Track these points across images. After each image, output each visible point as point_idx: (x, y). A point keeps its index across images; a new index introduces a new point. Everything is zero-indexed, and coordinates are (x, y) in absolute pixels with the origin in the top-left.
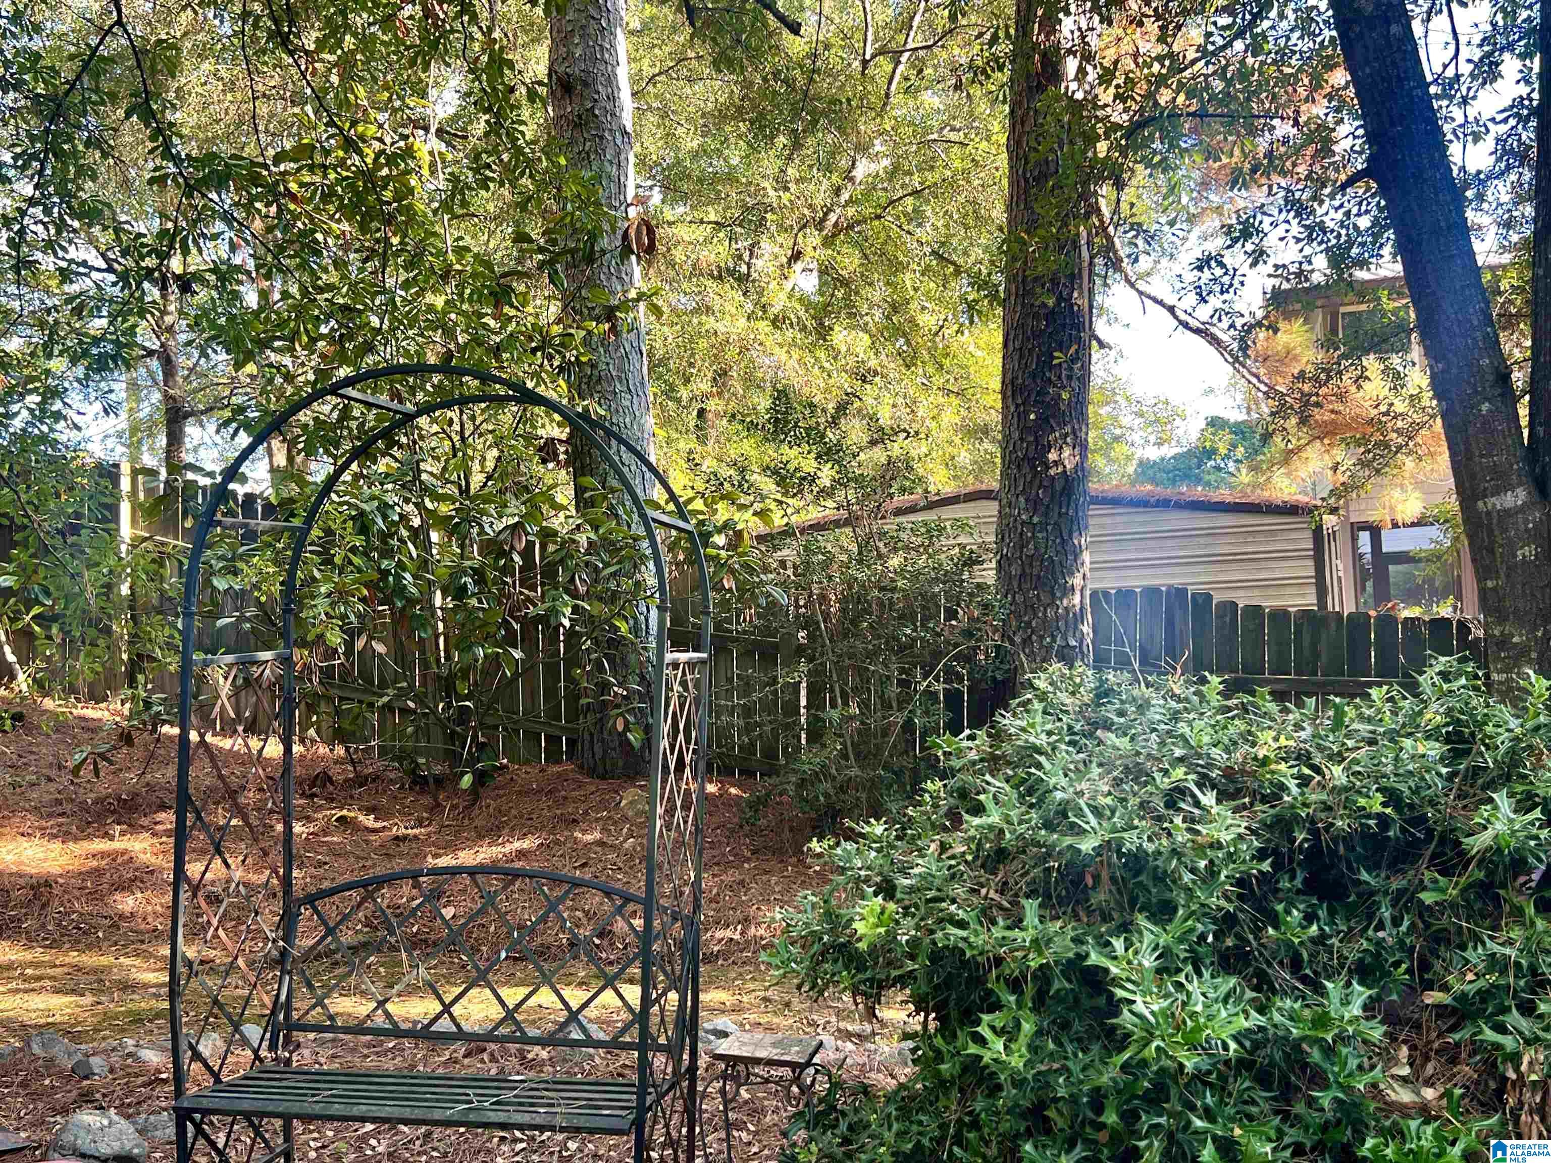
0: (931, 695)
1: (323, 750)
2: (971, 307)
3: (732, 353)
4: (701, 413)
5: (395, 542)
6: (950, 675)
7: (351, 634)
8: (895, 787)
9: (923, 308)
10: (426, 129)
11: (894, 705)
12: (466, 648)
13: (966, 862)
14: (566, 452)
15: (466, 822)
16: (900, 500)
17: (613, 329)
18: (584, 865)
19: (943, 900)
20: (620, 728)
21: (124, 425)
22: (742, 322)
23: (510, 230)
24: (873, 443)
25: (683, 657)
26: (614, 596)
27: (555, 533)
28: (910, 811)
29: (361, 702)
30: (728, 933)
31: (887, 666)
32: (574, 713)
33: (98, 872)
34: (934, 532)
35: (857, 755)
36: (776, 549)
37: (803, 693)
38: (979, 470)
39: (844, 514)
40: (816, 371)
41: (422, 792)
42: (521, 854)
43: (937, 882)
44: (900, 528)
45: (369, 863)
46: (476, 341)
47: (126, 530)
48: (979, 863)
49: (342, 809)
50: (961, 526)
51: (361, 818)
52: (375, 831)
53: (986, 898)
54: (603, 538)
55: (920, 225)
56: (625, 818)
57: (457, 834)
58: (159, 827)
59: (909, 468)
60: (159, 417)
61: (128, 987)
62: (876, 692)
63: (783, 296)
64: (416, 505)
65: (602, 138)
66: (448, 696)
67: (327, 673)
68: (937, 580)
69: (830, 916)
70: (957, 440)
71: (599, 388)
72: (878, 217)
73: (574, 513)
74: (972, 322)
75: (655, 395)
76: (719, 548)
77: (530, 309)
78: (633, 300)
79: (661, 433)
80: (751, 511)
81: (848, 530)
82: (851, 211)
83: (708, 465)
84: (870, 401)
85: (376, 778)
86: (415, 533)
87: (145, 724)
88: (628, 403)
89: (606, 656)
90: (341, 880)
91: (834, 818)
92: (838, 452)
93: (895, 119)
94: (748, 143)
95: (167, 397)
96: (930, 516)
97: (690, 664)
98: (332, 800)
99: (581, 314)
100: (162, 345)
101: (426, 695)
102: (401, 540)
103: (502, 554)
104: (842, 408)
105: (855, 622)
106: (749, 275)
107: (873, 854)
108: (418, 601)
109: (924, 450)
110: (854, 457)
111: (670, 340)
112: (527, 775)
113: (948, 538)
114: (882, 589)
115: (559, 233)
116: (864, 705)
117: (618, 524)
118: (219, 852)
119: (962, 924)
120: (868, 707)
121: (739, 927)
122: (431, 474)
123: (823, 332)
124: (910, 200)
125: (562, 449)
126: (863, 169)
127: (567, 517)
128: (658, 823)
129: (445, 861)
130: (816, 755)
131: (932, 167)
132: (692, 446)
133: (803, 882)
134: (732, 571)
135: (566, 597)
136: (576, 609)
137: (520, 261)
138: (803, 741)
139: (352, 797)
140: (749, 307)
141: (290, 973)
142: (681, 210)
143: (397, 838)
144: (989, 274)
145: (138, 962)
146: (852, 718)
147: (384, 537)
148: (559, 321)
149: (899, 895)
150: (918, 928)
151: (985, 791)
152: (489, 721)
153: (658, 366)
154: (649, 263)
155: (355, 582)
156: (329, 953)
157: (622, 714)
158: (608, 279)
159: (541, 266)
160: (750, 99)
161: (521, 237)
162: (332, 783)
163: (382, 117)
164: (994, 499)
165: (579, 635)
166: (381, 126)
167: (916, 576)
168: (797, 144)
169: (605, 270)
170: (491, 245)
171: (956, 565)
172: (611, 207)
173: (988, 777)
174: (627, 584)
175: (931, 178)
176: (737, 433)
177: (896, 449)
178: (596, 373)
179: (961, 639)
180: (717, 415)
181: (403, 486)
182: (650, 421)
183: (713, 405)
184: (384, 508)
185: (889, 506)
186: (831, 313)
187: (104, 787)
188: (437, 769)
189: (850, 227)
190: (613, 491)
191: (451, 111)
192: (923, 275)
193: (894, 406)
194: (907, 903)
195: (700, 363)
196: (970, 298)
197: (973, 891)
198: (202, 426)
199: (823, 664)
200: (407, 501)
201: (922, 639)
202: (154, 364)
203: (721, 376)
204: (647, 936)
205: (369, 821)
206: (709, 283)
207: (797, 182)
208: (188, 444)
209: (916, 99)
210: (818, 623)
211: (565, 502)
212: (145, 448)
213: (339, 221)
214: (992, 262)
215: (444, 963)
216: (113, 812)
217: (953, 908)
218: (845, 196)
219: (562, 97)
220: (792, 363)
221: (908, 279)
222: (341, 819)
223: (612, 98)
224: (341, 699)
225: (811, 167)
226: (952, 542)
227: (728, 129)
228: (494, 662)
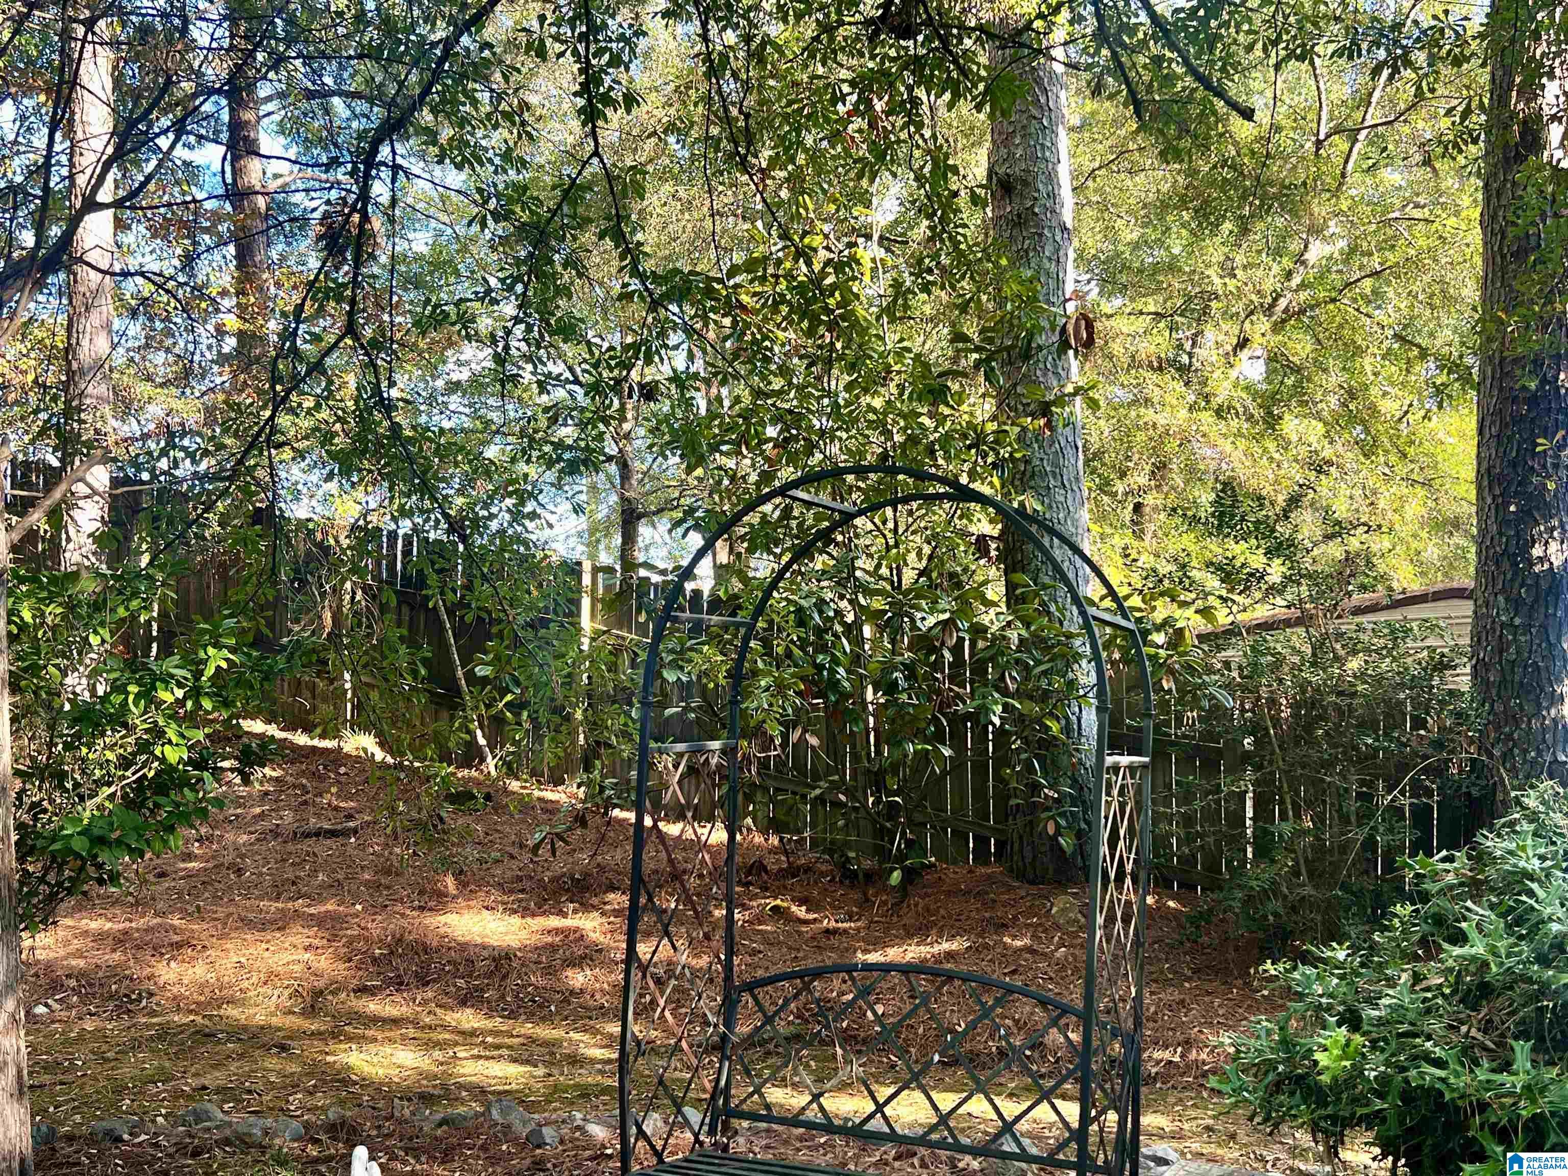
0: (1396, 811)
1: (758, 839)
2: (1439, 391)
3: (1172, 445)
4: (1138, 508)
5: (829, 637)
6: (1417, 789)
7: (788, 725)
8: (1354, 909)
9: (1385, 394)
10: (869, 237)
11: (1353, 819)
12: (895, 742)
13: (1443, 995)
14: (997, 549)
15: (895, 919)
16: (1358, 598)
17: (1049, 424)
18: (1014, 972)
19: (1416, 1035)
20: (1051, 830)
21: (585, 526)
22: (1183, 414)
23: (946, 331)
24: (1328, 537)
25: (1125, 760)
26: (1046, 695)
27: (985, 629)
28: (1376, 937)
29: (794, 793)
30: (1166, 1055)
31: (1345, 778)
32: (1004, 814)
33: (552, 948)
34: (1399, 634)
35: (1311, 874)
36: (1219, 649)
37: (1249, 804)
38: (1449, 564)
39: (1295, 613)
40: (1264, 461)
41: (852, 886)
42: (950, 955)
43: (1411, 1016)
44: (1360, 628)
45: (801, 955)
46: (913, 440)
47: (586, 622)
48: (1457, 998)
49: (776, 898)
50: (1430, 627)
51: (794, 908)
52: (806, 922)
53: (1466, 1036)
54: (1034, 635)
55: (1379, 307)
56: (1058, 927)
57: (886, 931)
58: (608, 907)
59: (1369, 564)
60: (616, 518)
61: (575, 1060)
62: (1332, 804)
63: (1227, 384)
64: (850, 602)
65: (1041, 235)
66: (879, 791)
67: (764, 764)
68: (1402, 686)
69: (1286, 1044)
70: (1424, 535)
71: (1032, 483)
72: (1333, 300)
73: (1004, 610)
74: (1440, 407)
75: (1090, 489)
76: (1158, 647)
77: (965, 407)
78: (1069, 395)
79: (1095, 528)
80: (1193, 609)
81: (1301, 630)
82: (1303, 296)
83: (1146, 560)
84: (1324, 491)
85: (808, 870)
86: (848, 628)
87: (598, 806)
88: (1062, 499)
89: (1037, 756)
90: (774, 970)
91: (1284, 940)
92: (1289, 546)
93: (1353, 198)
94: (1191, 231)
95: (623, 499)
96: (1395, 615)
97: (1131, 768)
98: (767, 889)
99: (1016, 410)
100: (620, 451)
101: (856, 788)
102: (835, 635)
103: (933, 650)
104: (1294, 501)
105: (1309, 728)
106: (1190, 365)
107: (1336, 981)
108: (851, 696)
109: (1387, 545)
110: (1308, 552)
111: (1106, 434)
112: (953, 874)
113: (1415, 640)
114: (1340, 694)
115: (997, 332)
116: (1319, 819)
117: (1050, 620)
118: (667, 934)
119: (1439, 1063)
120: (1323, 822)
121: (1179, 1049)
122: (864, 570)
123: (1272, 421)
124: (1368, 283)
125: (993, 546)
126: (1317, 252)
127: (997, 614)
128: (1099, 934)
129: (874, 957)
130: (1263, 871)
131: (1393, 246)
132: (1127, 541)
133: (1250, 1006)
134: (1171, 672)
135: (996, 695)
136: (1006, 707)
137: (955, 360)
138: (1250, 855)
139: (785, 887)
140: (1192, 398)
141: (729, 1058)
142: (1118, 302)
143: (827, 931)
144: (1461, 357)
145: (586, 1037)
146: (1305, 832)
147: (820, 632)
148: (994, 418)
149: (1366, 1028)
150: (1387, 1063)
151: (1465, 919)
152: (918, 817)
153: (1093, 460)
154: (1085, 356)
155: (793, 675)
156: (763, 1043)
157: (1052, 817)
158: (1045, 375)
159: (977, 365)
160: (1195, 188)
161: (958, 337)
162: (766, 872)
163: (826, 228)
164: (1468, 598)
165: (1008, 734)
166: (826, 237)
167: (1379, 679)
168: (1244, 231)
169: (1041, 365)
170: (927, 347)
171: (1425, 669)
172: (1048, 302)
173: (1469, 904)
174: (1058, 683)
175: (1392, 258)
176: (1177, 528)
177: (1354, 544)
178: (1029, 468)
179: (1430, 751)
180: (1155, 509)
181: (838, 583)
182: (1084, 515)
183: (1150, 500)
184: (821, 604)
185: (1347, 604)
186: (1280, 401)
187: (559, 867)
188: (867, 864)
189: (1302, 312)
190: (1045, 587)
191: (892, 218)
192: (1384, 358)
193: (1351, 498)
194: (1374, 1035)
195: (1137, 456)
196: (1438, 382)
197: (1451, 1027)
198: (654, 527)
199: (1273, 773)
200: (842, 597)
201: (1385, 750)
202: (613, 468)
203: (1160, 469)
204: (1085, 1051)
205: (800, 912)
206: (1148, 375)
207: (1245, 267)
208: (640, 543)
209: (1374, 176)
210: (1266, 729)
211: (996, 598)
212: (601, 547)
213: (785, 330)
214: (1463, 344)
215: (872, 1061)
216: (568, 890)
217: (1428, 1044)
218: (1296, 280)
219: (1002, 198)
220: (1238, 455)
221: (1367, 363)
222: (775, 909)
223: (1053, 196)
224: (777, 790)
225: (1259, 252)
226: (1420, 644)
227: (1170, 218)
228: (923, 758)
